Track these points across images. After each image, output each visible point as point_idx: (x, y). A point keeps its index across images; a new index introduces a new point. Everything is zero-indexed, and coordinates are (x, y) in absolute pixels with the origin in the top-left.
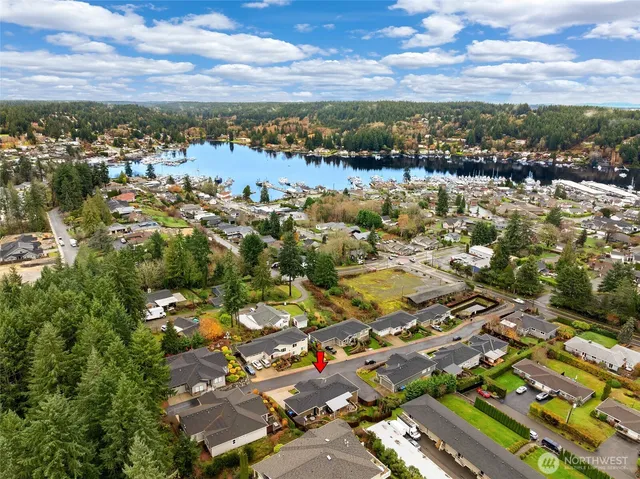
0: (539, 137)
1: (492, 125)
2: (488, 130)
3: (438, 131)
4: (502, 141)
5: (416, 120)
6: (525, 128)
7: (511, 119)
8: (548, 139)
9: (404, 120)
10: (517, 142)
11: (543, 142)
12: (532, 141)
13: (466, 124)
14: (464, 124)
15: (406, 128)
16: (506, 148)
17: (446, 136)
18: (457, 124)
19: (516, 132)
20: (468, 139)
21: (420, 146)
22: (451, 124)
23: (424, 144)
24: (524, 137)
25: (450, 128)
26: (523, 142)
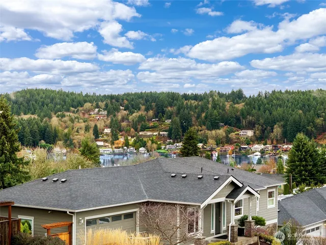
0: (271, 123)
1: (203, 111)
2: (199, 117)
3: (124, 124)
4: (221, 132)
5: (88, 111)
6: (249, 114)
7: (228, 105)
8: (284, 126)
9: (68, 110)
10: (241, 133)
11: (277, 130)
12: (263, 131)
13: (163, 113)
14: (160, 113)
15: (72, 121)
16: (229, 141)
17: (136, 130)
18: (151, 113)
19: (238, 120)
20: (170, 131)
21: (99, 143)
22: (142, 113)
23: (105, 141)
24: (251, 126)
25: (141, 118)
26: (250, 133)
